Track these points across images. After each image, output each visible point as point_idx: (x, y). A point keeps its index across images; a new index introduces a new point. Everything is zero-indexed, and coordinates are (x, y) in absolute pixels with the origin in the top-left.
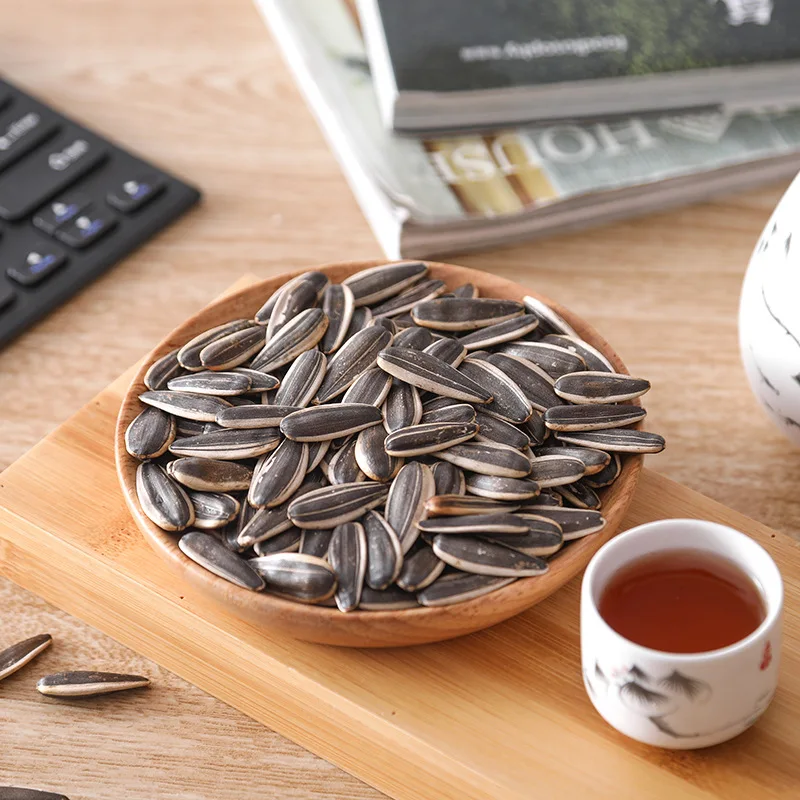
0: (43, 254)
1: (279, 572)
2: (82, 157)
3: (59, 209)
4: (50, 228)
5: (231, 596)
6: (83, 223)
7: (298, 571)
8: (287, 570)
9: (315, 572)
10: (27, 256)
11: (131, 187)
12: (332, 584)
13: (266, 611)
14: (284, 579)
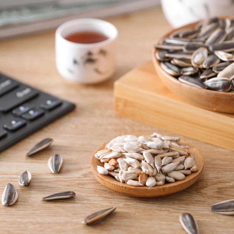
0: (17, 121)
1: (212, 84)
2: (29, 94)
3: (22, 109)
4: (19, 113)
5: (197, 91)
6: (31, 112)
7: (218, 82)
8: (215, 83)
9: (224, 82)
10: (11, 122)
11: (49, 102)
12: (230, 85)
13: (210, 94)
14: (214, 86)
